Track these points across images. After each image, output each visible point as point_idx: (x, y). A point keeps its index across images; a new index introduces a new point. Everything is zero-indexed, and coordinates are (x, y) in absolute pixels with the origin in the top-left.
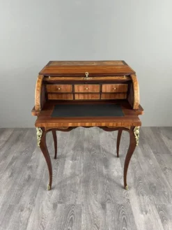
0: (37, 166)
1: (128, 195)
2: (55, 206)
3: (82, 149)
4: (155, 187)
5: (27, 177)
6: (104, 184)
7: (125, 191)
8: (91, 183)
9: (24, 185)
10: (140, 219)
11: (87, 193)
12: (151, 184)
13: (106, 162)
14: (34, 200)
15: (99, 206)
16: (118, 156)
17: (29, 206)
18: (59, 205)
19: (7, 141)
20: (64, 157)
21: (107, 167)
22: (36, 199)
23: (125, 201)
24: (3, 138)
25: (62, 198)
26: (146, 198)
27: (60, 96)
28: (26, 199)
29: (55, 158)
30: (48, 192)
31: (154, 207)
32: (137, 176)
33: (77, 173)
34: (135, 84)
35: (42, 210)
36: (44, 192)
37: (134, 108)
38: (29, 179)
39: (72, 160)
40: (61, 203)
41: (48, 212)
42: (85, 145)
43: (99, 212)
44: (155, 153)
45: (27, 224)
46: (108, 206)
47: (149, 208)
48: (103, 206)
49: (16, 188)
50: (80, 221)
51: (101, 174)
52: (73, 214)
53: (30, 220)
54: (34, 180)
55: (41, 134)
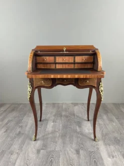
0: (26, 126)
1: (97, 145)
2: (38, 151)
3: (61, 116)
4: (119, 140)
5: (17, 132)
6: (78, 137)
7: (94, 142)
8: (68, 137)
9: (15, 137)
10: (108, 161)
11: (64, 143)
12: (115, 138)
13: (79, 124)
14: (22, 147)
15: (75, 152)
16: (88, 120)
17: (17, 151)
18: (42, 151)
19: (5, 111)
20: (47, 120)
21: (80, 127)
22: (24, 147)
23: (95, 149)
24: (3, 109)
25: (45, 146)
26: (112, 147)
27: (45, 65)
28: (16, 147)
29: (40, 121)
30: (33, 142)
31: (119, 153)
32: (104, 133)
33: (57, 130)
34: (98, 54)
35: (28, 154)
36: (31, 142)
37: (99, 70)
38: (19, 134)
39: (53, 122)
40: (44, 149)
41: (32, 156)
42: (64, 113)
43: (74, 156)
44: (117, 119)
45: (15, 163)
46: (81, 152)
47: (116, 154)
48: (78, 152)
49: (9, 139)
50: (58, 162)
51: (75, 131)
52: (53, 157)
53: (18, 161)
54: (23, 134)
55: (31, 90)
